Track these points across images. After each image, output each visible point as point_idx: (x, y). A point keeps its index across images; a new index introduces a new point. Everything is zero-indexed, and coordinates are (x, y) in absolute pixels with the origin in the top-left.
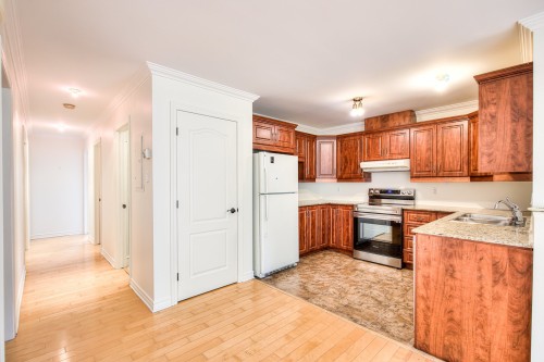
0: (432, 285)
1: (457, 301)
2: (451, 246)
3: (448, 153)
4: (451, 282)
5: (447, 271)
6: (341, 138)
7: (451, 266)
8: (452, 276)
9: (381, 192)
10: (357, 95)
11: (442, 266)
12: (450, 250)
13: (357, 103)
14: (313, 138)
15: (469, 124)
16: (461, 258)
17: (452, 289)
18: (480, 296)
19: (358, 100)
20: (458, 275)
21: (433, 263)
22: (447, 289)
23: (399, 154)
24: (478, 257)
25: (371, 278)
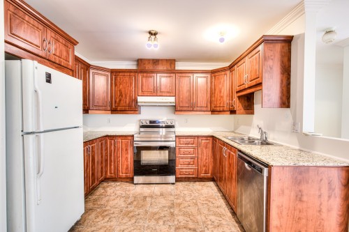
0: (285, 213)
1: (304, 221)
2: (300, 173)
3: (200, 95)
4: (299, 206)
5: (297, 196)
6: (115, 73)
7: (300, 191)
8: (301, 200)
9: (151, 122)
10: (154, 28)
11: (293, 194)
12: (299, 177)
13: (153, 37)
14: (87, 67)
15: (211, 77)
16: (308, 182)
17: (300, 212)
18: (320, 211)
19: (153, 34)
20: (305, 198)
21: (287, 192)
22: (297, 213)
23: (168, 92)
24: (320, 179)
25: (163, 202)
